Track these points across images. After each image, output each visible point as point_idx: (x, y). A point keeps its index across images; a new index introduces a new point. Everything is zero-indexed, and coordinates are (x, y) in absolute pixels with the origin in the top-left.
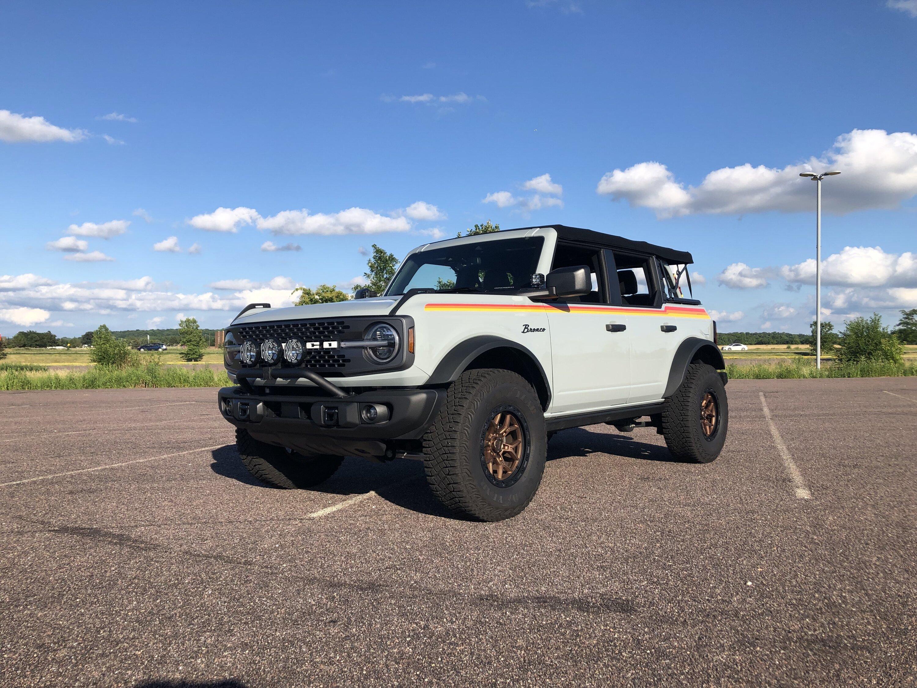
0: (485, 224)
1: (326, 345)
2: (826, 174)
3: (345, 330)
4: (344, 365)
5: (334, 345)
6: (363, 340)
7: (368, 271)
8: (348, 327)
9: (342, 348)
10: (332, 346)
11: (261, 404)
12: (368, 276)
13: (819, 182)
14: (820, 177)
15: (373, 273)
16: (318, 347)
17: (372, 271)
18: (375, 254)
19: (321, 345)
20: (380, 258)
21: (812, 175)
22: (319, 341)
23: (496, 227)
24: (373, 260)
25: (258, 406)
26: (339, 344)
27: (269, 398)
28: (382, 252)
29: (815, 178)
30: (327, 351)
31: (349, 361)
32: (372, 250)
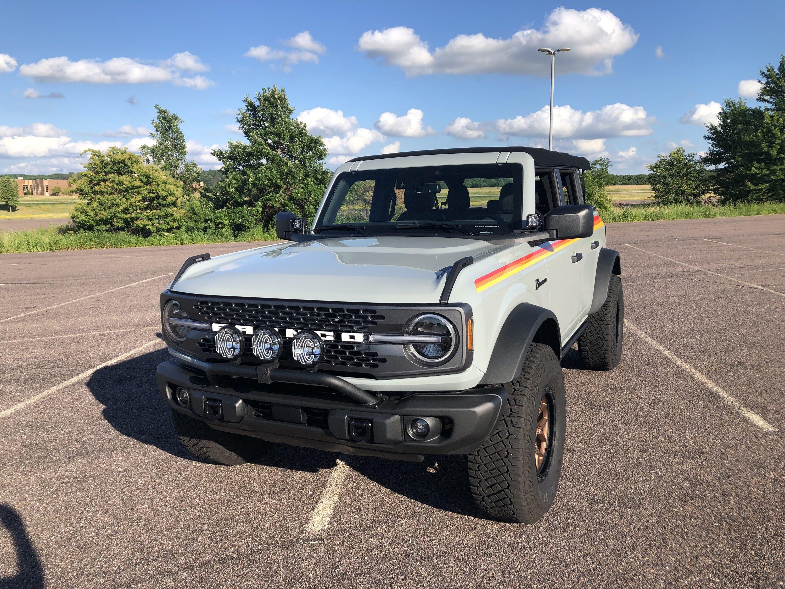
0: (271, 88)
1: (345, 337)
2: (559, 51)
3: (379, 322)
4: (377, 366)
5: (359, 338)
6: (402, 334)
7: (153, 131)
8: (382, 318)
9: (371, 342)
10: (357, 340)
11: (240, 402)
12: (154, 136)
13: (554, 57)
14: (554, 53)
15: (159, 133)
16: (332, 338)
17: (157, 131)
18: (159, 114)
19: (338, 336)
20: (164, 118)
21: (548, 51)
22: (333, 331)
23: (282, 90)
24: (157, 121)
25: (237, 405)
26: (366, 338)
27: (254, 396)
28: (165, 113)
29: (550, 53)
30: (348, 346)
31: (384, 360)
32: (155, 111)
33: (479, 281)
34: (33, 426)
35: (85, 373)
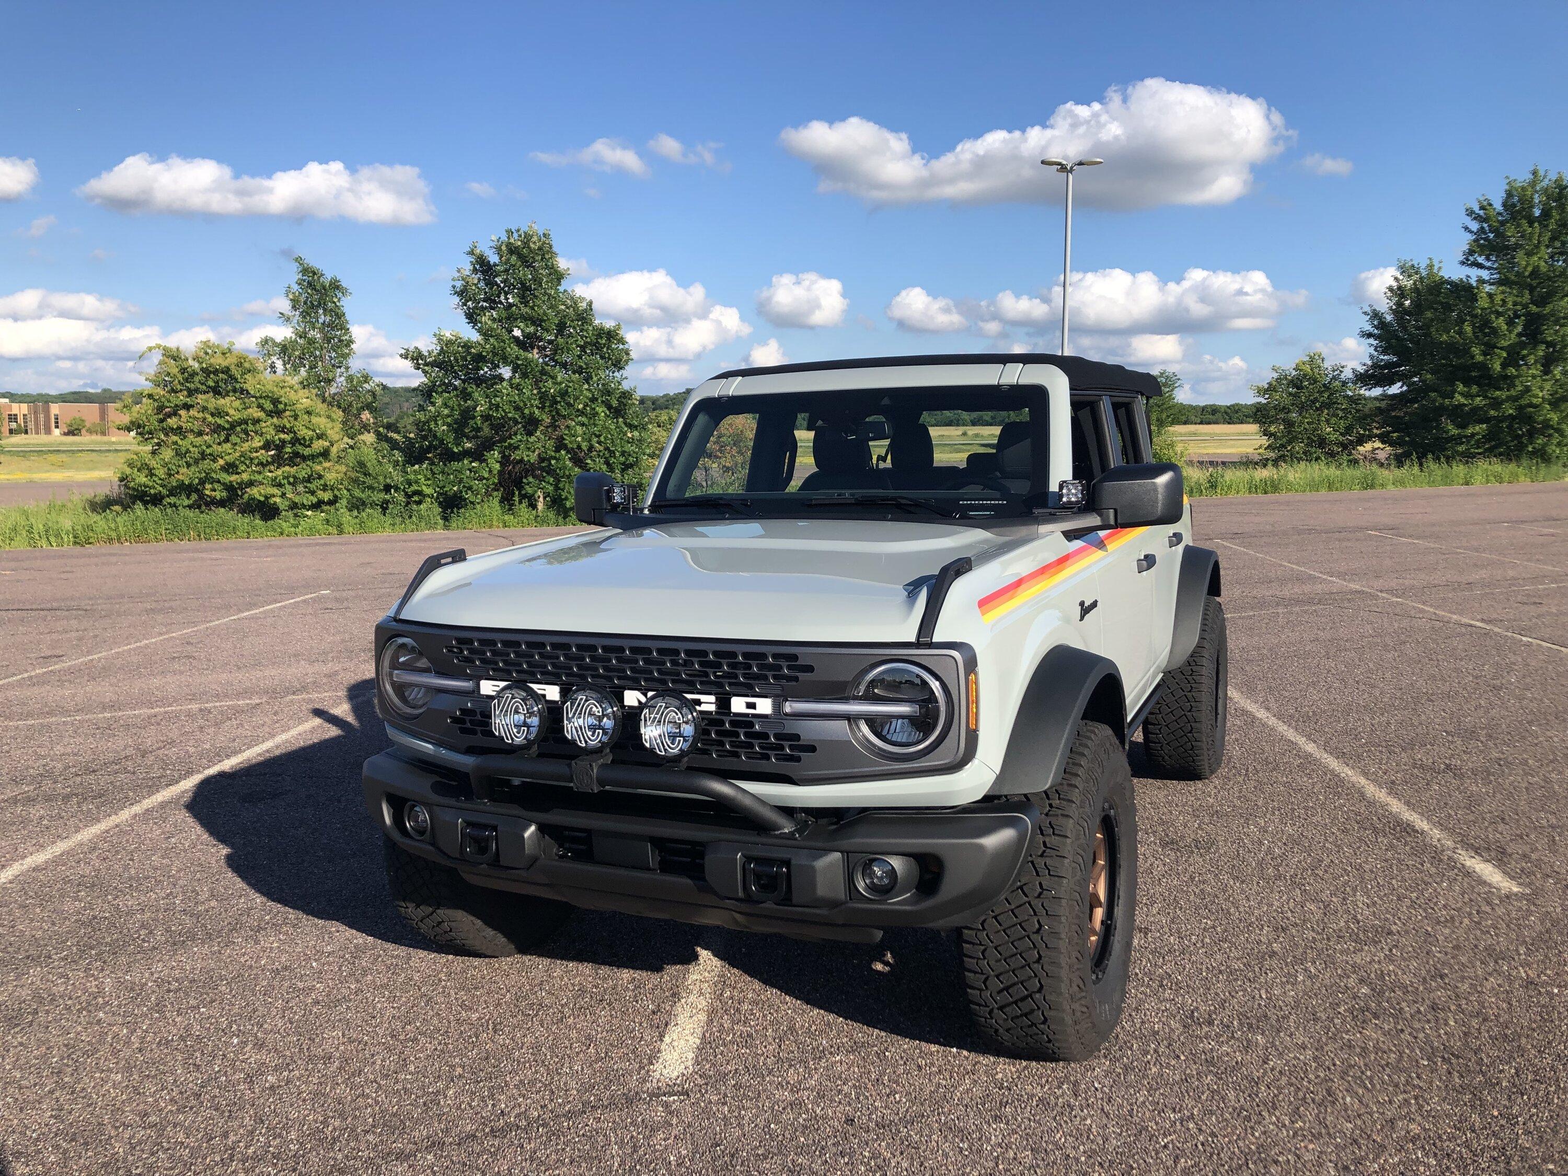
0: (524, 228)
1: (738, 705)
2: (1081, 164)
3: (802, 676)
4: (798, 759)
5: (764, 706)
6: (845, 699)
7: (287, 310)
8: (810, 669)
9: (786, 714)
10: (759, 711)
11: (533, 828)
12: (288, 319)
13: (1070, 176)
14: (1071, 168)
15: (297, 313)
16: (712, 708)
17: (294, 308)
18: (300, 276)
19: (724, 704)
20: (311, 284)
21: (1059, 164)
22: (715, 694)
23: (544, 235)
24: (295, 287)
25: (527, 834)
26: (777, 707)
27: (557, 817)
28: (314, 273)
29: (1063, 168)
30: (744, 721)
31: (812, 749)
32: (294, 268)
33: (985, 603)
34: (94, 885)
35: (182, 783)
